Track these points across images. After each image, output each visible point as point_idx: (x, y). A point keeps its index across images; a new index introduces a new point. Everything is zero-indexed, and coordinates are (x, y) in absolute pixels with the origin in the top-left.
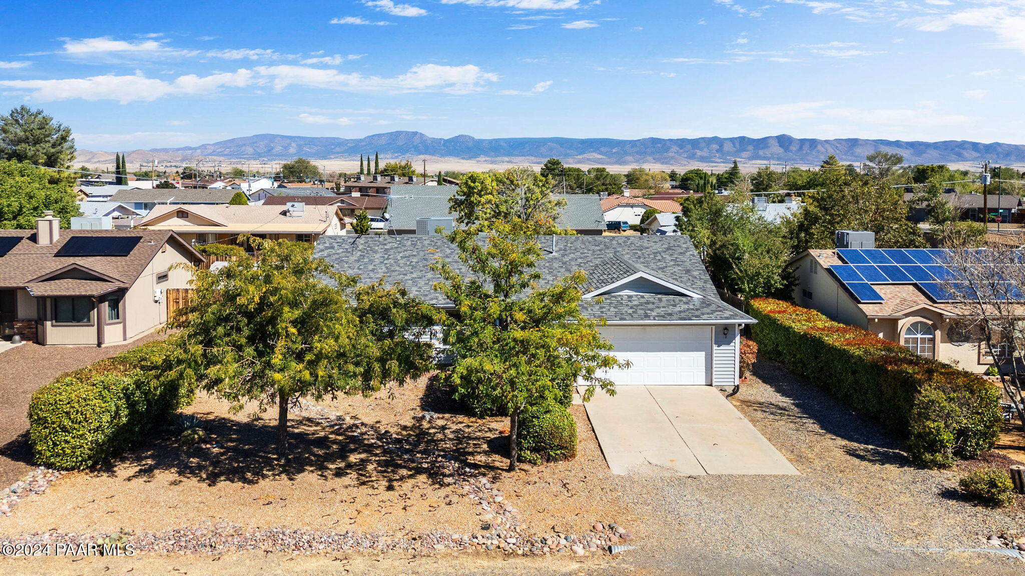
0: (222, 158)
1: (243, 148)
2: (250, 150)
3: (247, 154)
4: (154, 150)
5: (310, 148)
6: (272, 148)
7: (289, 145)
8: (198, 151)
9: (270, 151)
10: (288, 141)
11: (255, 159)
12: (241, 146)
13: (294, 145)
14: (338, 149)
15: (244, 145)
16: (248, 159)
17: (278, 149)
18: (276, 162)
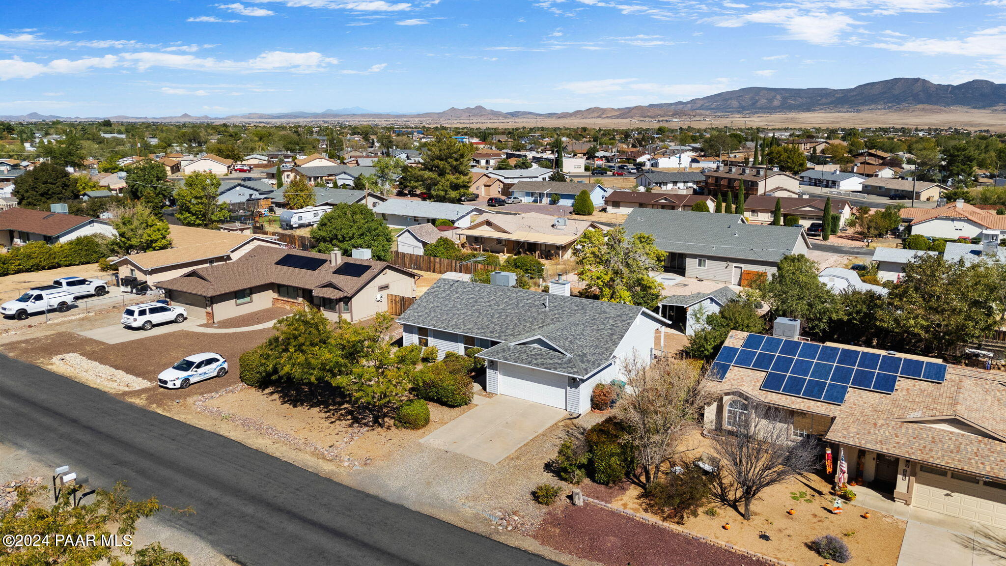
0: (708, 112)
1: (730, 101)
2: (735, 103)
3: (733, 108)
5: (795, 100)
6: (757, 101)
7: (774, 97)
8: (689, 105)
9: (754, 104)
10: (773, 94)
11: (739, 112)
12: (726, 100)
13: (778, 97)
14: (824, 101)
15: (731, 99)
16: (732, 112)
17: (763, 101)
18: (759, 115)
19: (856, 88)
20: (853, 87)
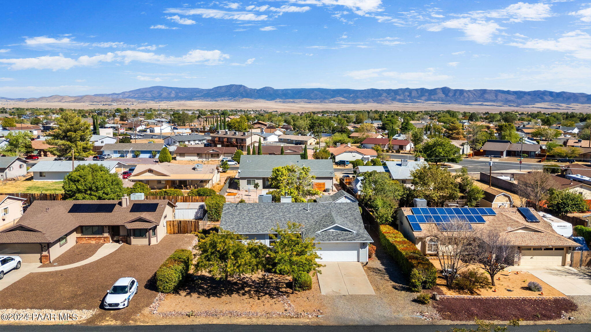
0: (134, 100)
1: (146, 94)
2: (149, 95)
3: (148, 98)
4: (96, 95)
5: (183, 94)
6: (162, 94)
7: (171, 92)
8: (121, 95)
9: (160, 96)
10: (170, 90)
11: (152, 100)
12: (144, 93)
13: (173, 92)
14: (197, 95)
15: (146, 92)
16: (148, 100)
17: (165, 94)
18: (164, 102)
19: (213, 89)
20: (211, 88)
